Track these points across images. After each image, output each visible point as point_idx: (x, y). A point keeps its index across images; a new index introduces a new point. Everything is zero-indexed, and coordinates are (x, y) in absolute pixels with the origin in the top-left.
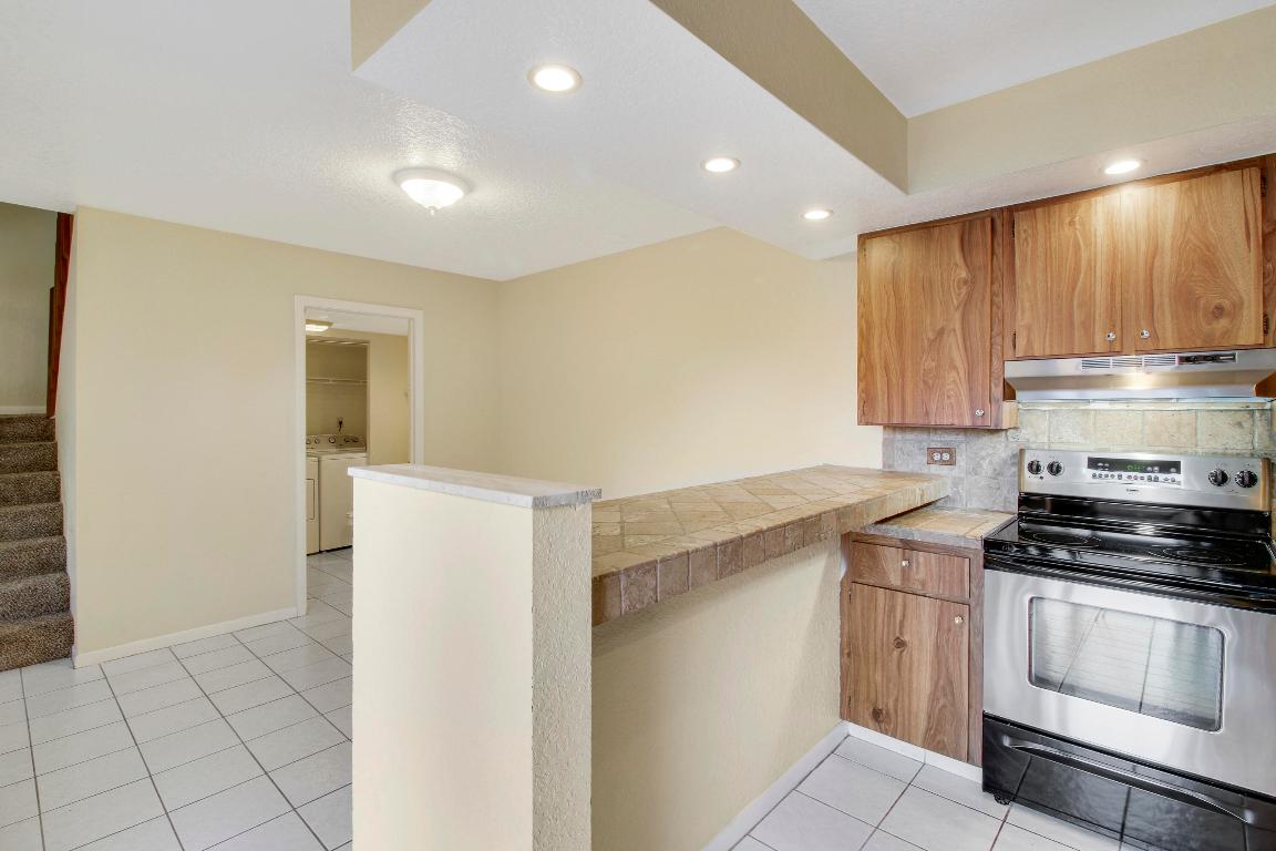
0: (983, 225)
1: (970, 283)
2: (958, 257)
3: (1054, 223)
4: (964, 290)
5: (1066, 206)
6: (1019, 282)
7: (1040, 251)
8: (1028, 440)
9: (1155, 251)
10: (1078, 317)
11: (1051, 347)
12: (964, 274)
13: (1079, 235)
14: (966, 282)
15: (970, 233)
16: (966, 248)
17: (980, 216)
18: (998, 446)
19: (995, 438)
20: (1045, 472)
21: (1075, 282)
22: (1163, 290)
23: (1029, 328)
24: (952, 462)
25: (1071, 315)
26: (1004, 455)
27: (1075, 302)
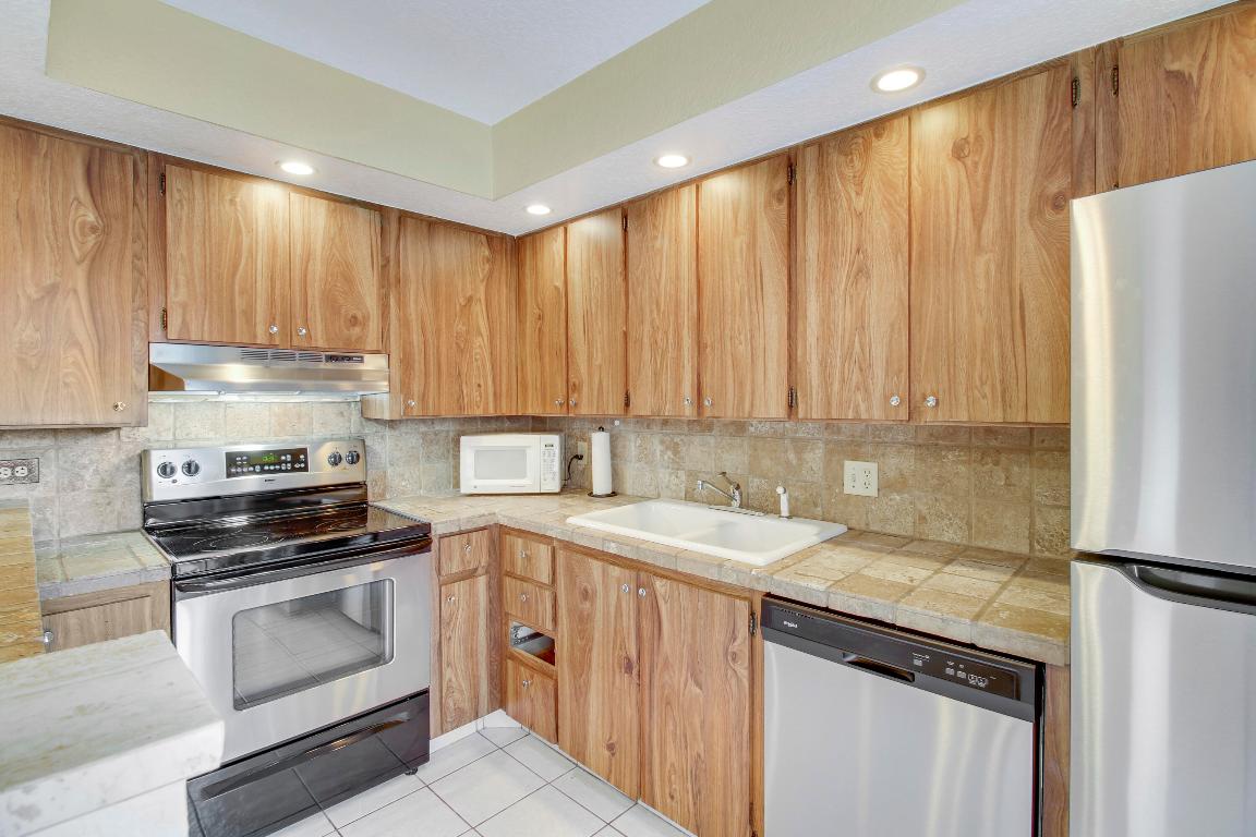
0: (122, 162)
1: (103, 230)
2: (81, 190)
3: (214, 195)
4: (91, 240)
5: (227, 181)
6: (171, 248)
7: (197, 221)
8: (149, 440)
9: (308, 257)
10: (239, 303)
11: (211, 332)
12: (91, 217)
13: (240, 218)
14: (94, 229)
15: (101, 166)
16: (95, 183)
17: (119, 148)
18: (107, 450)
19: (102, 440)
20: (180, 475)
21: (236, 267)
22: (315, 293)
23: (184, 306)
24: (33, 478)
25: (232, 301)
26: (115, 460)
27: (237, 288)
